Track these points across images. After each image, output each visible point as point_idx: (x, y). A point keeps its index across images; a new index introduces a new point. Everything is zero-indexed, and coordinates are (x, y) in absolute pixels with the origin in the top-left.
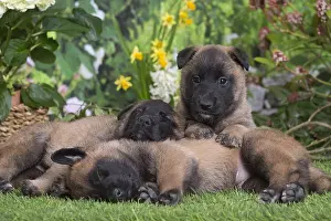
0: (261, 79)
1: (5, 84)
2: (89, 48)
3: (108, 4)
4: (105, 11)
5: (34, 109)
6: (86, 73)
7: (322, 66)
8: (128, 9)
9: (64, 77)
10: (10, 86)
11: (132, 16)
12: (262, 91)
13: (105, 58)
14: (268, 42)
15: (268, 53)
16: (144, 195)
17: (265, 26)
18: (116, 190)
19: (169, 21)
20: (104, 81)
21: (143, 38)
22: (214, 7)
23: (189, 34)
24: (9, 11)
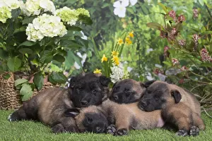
0: (165, 71)
1: (41, 72)
2: (79, 54)
3: (89, 33)
4: (88, 36)
5: (54, 84)
6: (77, 66)
7: (194, 65)
8: (99, 35)
9: (66, 68)
10: (43, 73)
11: (101, 39)
12: (164, 77)
13: (87, 59)
14: (168, 53)
15: (168, 58)
16: (110, 131)
17: (166, 45)
18: (98, 128)
19: (120, 42)
20: (86, 70)
21: (106, 50)
22: (141, 35)
23: (129, 48)
24: (45, 37)
